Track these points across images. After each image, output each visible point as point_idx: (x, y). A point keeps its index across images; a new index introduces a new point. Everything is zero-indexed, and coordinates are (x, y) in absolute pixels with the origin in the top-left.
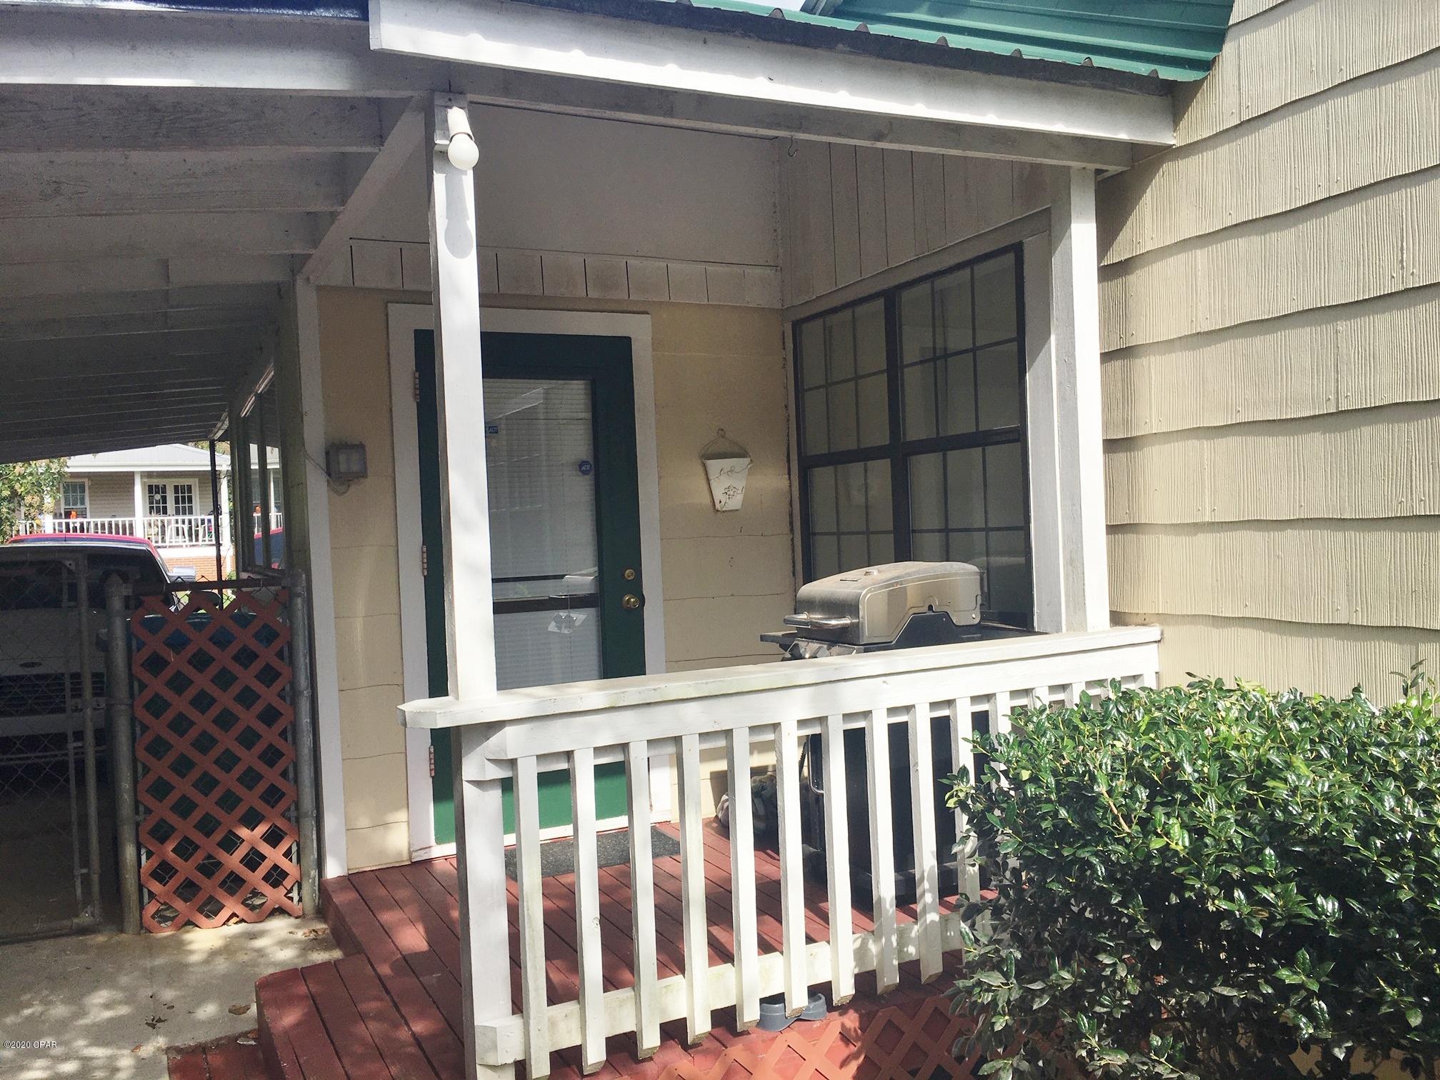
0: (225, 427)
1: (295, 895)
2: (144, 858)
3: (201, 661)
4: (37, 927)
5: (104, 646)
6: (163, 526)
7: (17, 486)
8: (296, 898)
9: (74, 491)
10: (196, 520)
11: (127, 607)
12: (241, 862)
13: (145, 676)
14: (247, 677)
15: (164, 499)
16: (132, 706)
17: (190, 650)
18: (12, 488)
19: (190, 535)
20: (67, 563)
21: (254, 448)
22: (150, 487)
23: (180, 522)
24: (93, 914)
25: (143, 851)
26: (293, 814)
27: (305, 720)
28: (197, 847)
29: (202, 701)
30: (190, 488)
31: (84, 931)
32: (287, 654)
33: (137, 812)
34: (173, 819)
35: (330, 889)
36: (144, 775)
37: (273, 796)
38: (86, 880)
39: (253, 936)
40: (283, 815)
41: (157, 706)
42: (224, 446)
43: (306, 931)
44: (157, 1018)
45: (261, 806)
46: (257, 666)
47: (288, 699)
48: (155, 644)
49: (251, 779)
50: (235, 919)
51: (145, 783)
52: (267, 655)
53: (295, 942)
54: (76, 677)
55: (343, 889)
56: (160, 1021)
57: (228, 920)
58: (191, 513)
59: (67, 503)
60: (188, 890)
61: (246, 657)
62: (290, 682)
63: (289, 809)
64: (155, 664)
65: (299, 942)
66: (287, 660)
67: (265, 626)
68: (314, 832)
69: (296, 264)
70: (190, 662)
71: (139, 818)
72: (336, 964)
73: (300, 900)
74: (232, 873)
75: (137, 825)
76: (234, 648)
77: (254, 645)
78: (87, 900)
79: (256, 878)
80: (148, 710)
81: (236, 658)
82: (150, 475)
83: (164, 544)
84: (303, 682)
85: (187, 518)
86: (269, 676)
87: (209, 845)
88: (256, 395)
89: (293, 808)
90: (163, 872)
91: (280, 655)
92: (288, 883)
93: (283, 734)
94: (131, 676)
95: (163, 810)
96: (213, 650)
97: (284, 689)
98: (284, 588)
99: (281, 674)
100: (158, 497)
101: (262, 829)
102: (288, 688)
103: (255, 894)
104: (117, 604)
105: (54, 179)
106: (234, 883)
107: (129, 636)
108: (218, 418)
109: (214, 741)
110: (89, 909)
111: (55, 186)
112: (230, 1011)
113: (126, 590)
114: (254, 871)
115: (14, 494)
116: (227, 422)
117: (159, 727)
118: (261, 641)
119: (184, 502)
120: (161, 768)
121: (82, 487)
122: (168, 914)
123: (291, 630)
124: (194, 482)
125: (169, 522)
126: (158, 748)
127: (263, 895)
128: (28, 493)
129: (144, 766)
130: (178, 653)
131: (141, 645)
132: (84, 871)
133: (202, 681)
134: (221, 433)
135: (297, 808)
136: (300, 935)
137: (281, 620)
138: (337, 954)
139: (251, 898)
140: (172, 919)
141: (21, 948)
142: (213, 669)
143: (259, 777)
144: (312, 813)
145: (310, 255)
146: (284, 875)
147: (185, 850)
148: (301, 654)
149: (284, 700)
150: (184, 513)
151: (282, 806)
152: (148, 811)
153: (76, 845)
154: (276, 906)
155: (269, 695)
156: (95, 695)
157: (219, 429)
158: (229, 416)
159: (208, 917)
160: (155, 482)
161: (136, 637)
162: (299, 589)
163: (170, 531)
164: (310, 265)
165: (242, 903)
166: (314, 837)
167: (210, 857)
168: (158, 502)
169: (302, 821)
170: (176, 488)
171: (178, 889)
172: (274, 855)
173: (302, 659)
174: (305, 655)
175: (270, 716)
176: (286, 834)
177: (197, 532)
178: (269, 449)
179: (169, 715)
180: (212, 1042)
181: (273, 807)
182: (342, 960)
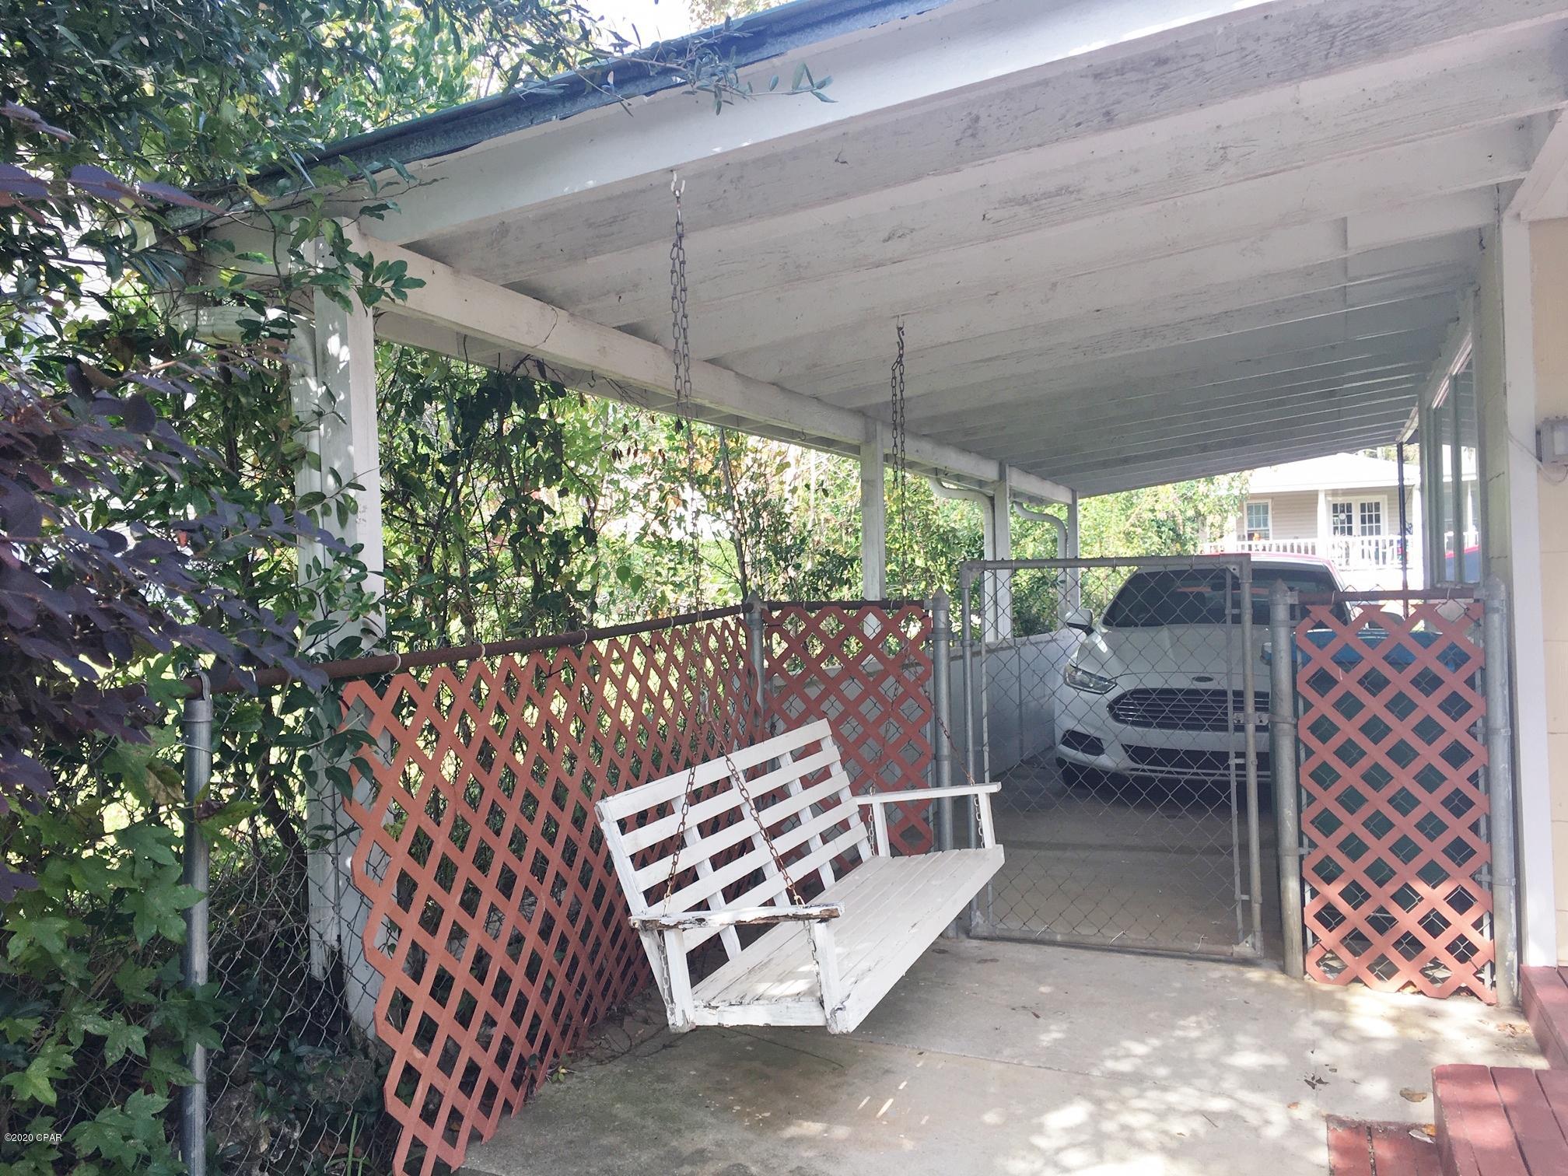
0: (1415, 425)
1: (1486, 975)
2: (1308, 895)
3: (1374, 683)
4: (1198, 946)
5: (1268, 659)
6: (1347, 548)
7: (1200, 506)
8: (1488, 982)
9: (1258, 513)
10: (1384, 541)
11: (1293, 617)
12: (1420, 923)
13: (1311, 695)
14: (1428, 706)
15: (1350, 519)
16: (1296, 726)
17: (1362, 669)
18: (1195, 507)
19: (1377, 558)
20: (1231, 568)
21: (1446, 450)
22: (1335, 506)
23: (1366, 543)
24: (1254, 946)
25: (1307, 888)
26: (1485, 877)
27: (1501, 766)
28: (1367, 896)
29: (1375, 730)
30: (1377, 505)
31: (1246, 962)
32: (1479, 682)
33: (1301, 844)
34: (1340, 859)
35: (1532, 979)
36: (1308, 805)
37: (1460, 851)
38: (1247, 906)
39: (1433, 1014)
40: (1473, 877)
41: (1323, 729)
42: (1412, 451)
43: (1500, 1023)
44: (1317, 1078)
45: (1445, 862)
46: (1441, 694)
47: (1480, 737)
48: (1323, 660)
49: (1431, 827)
50: (1410, 989)
51: (1309, 813)
52: (1453, 681)
53: (1485, 1034)
54: (1239, 694)
55: (1550, 983)
56: (1320, 1081)
57: (1404, 987)
58: (1378, 532)
59: (1251, 525)
60: (1356, 941)
61: (1428, 682)
62: (1482, 717)
63: (1480, 872)
64: (1323, 682)
65: (1490, 1035)
66: (1479, 690)
67: (1453, 647)
68: (1513, 905)
69: (1501, 196)
70: (1360, 682)
71: (1304, 851)
72: (1538, 1075)
73: (1493, 984)
74: (1408, 934)
75: (1301, 858)
76: (1413, 671)
77: (1438, 669)
78: (1248, 930)
79: (1436, 946)
80: (1313, 733)
81: (1415, 682)
82: (1335, 493)
83: (1347, 568)
84: (1499, 719)
85: (1373, 538)
86: (1456, 706)
87: (1381, 896)
88: (1451, 377)
89: (1485, 870)
90: (1329, 917)
91: (1470, 682)
92: (1478, 959)
93: (1473, 779)
94: (1296, 694)
95: (1329, 846)
96: (1387, 671)
97: (1475, 724)
98: (1477, 601)
99: (1471, 706)
100: (1343, 516)
101: (1446, 889)
102: (1480, 723)
103: (1436, 964)
104: (1281, 613)
105: (1220, 145)
106: (1410, 946)
107: (1294, 648)
108: (1407, 415)
109: (1388, 778)
110: (1250, 939)
111: (1222, 151)
112: (1402, 1095)
113: (1292, 599)
114: (1435, 937)
115: (1198, 514)
116: (1416, 419)
117: (1325, 753)
118: (1446, 664)
119: (1371, 521)
120: (1327, 800)
121: (1266, 507)
122: (1334, 963)
123: (1485, 652)
124: (1383, 500)
125: (1354, 544)
126: (1324, 776)
127: (1445, 967)
128: (1210, 512)
129: (1309, 794)
130: (1347, 671)
131: (1307, 659)
132: (1245, 897)
133: (1374, 706)
134: (1410, 433)
135: (1490, 872)
136: (1492, 1027)
137: (1472, 641)
138: (1540, 1063)
139: (1431, 968)
140: (1339, 971)
141: (1182, 964)
142: (1388, 693)
143: (1442, 827)
144: (1510, 881)
145: (1522, 181)
146: (1472, 949)
147: (1355, 895)
148: (1498, 683)
149: (1476, 738)
150: (1371, 533)
151: (1472, 864)
152: (1313, 845)
153: (1237, 870)
154: (1463, 985)
155: (1455, 730)
156: (1257, 709)
157: (1408, 428)
158: (1420, 412)
159: (1380, 978)
160: (1340, 500)
161: (1302, 651)
162: (1496, 604)
163: (1355, 553)
164: (1521, 194)
165: (1421, 971)
166: (1513, 911)
167: (1382, 910)
168: (1343, 522)
169: (1496, 889)
170: (1363, 506)
171: (1345, 938)
172: (1461, 923)
173: (1499, 689)
174: (1502, 686)
175: (1457, 755)
176: (1475, 900)
177: (1384, 554)
178: (1463, 448)
179: (1337, 741)
180: (1379, 1124)
181: (1459, 865)
182: (1547, 1071)
